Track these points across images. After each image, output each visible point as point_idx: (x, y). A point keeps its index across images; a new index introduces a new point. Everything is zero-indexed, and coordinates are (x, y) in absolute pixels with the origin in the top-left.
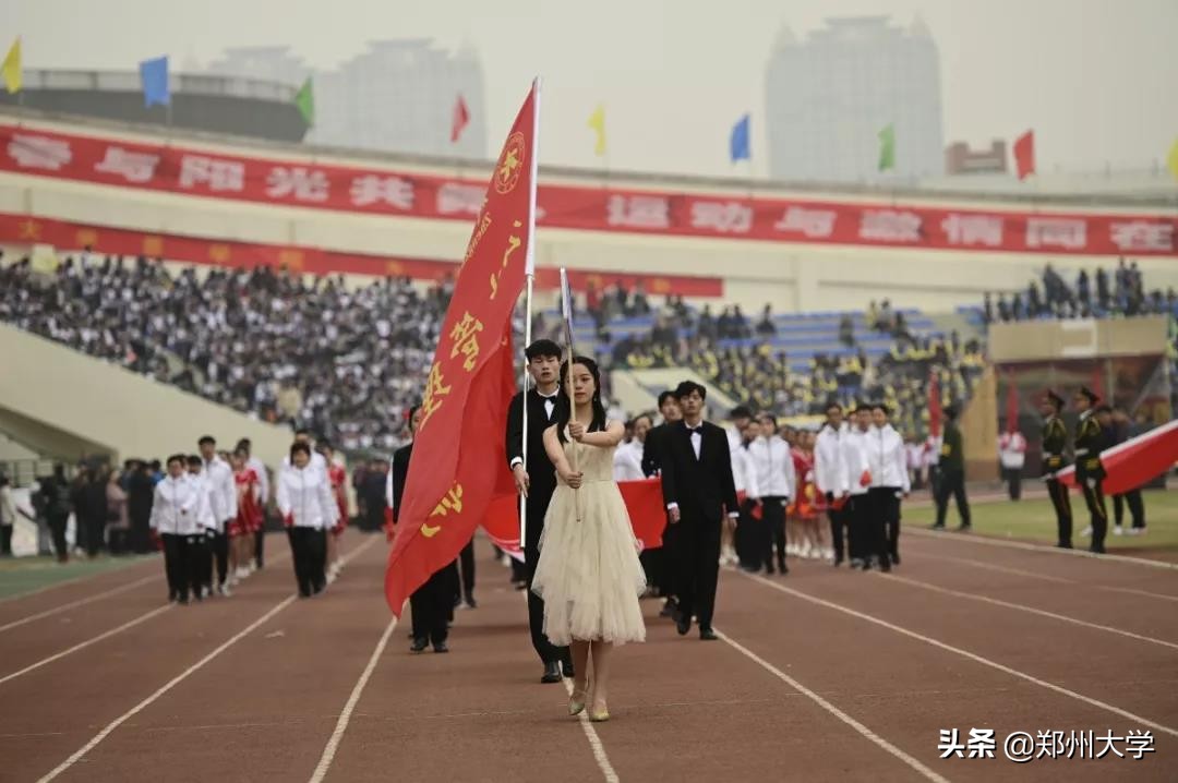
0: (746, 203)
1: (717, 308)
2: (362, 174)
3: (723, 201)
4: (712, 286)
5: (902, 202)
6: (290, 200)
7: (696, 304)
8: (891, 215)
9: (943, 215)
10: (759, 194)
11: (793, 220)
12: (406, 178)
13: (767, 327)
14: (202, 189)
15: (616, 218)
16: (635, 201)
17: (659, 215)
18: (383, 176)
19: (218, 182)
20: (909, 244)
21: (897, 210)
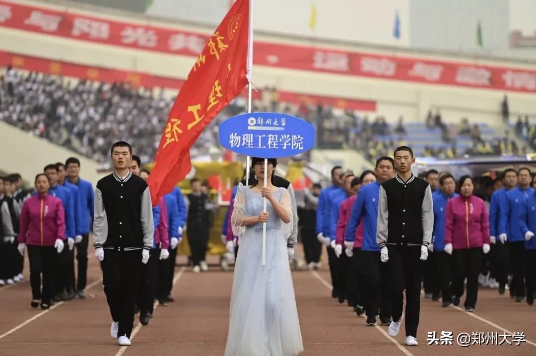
0: (393, 59)
1: (372, 117)
2: (176, 33)
3: (379, 58)
4: (371, 105)
5: (481, 63)
6: (135, 45)
7: (361, 115)
8: (473, 70)
9: (503, 71)
10: (400, 55)
11: (418, 70)
12: (200, 36)
13: (400, 129)
14: (85, 37)
15: (318, 64)
16: (330, 55)
17: (343, 63)
18: (188, 34)
19: (94, 33)
20: (483, 86)
21: (477, 67)
